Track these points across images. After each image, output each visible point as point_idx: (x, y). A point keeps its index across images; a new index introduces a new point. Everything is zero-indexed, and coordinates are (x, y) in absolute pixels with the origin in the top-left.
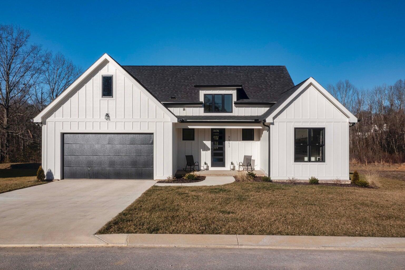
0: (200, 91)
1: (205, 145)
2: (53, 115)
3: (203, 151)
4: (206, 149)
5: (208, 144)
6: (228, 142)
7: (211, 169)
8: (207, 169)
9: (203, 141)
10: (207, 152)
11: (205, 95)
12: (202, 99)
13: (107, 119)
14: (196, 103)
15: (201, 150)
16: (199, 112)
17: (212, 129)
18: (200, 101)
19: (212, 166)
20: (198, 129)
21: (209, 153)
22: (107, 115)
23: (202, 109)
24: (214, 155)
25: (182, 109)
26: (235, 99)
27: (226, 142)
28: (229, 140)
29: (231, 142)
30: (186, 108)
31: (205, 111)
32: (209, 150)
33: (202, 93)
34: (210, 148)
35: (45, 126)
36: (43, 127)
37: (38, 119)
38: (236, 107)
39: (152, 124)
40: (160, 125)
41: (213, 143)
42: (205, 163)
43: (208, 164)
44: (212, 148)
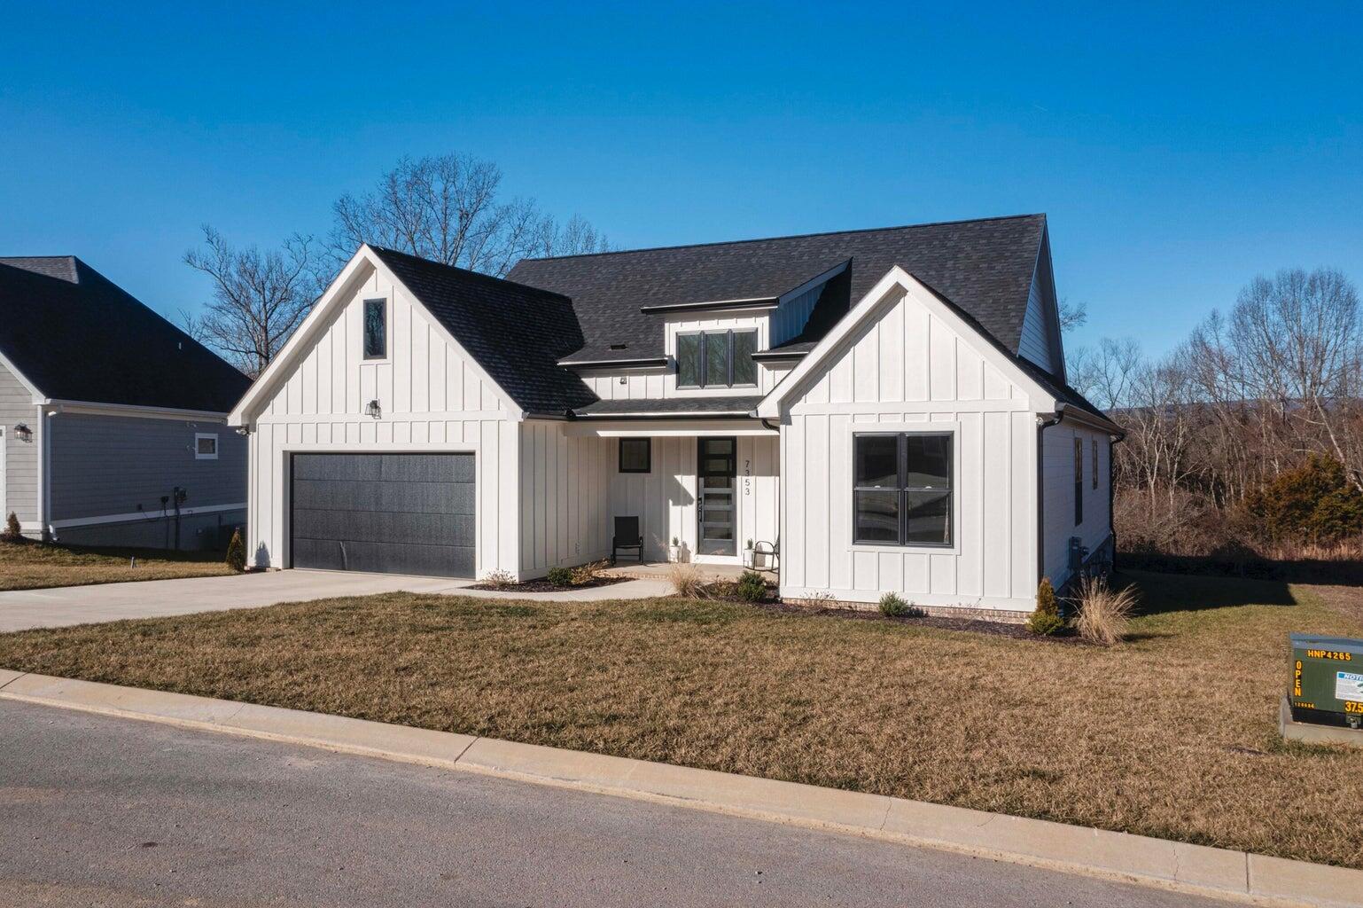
0: (667, 325)
1: (678, 486)
2: (269, 408)
3: (674, 504)
4: (683, 498)
5: (689, 483)
6: (745, 478)
7: (696, 559)
8: (684, 556)
9: (678, 477)
10: (684, 508)
11: (682, 340)
12: (671, 349)
13: (374, 415)
14: (654, 363)
15: (671, 502)
16: (661, 386)
17: (702, 441)
18: (667, 353)
19: (699, 552)
20: (660, 439)
21: (691, 510)
22: (375, 405)
23: (672, 378)
24: (702, 517)
25: (618, 379)
26: (763, 344)
27: (738, 478)
28: (748, 474)
29: (752, 479)
30: (627, 377)
31: (679, 383)
32: (688, 501)
33: (673, 331)
34: (693, 494)
35: (255, 434)
36: (250, 437)
37: (235, 419)
38: (769, 368)
39: (473, 429)
40: (490, 428)
41: (702, 480)
42: (676, 542)
43: (685, 545)
44: (702, 496)
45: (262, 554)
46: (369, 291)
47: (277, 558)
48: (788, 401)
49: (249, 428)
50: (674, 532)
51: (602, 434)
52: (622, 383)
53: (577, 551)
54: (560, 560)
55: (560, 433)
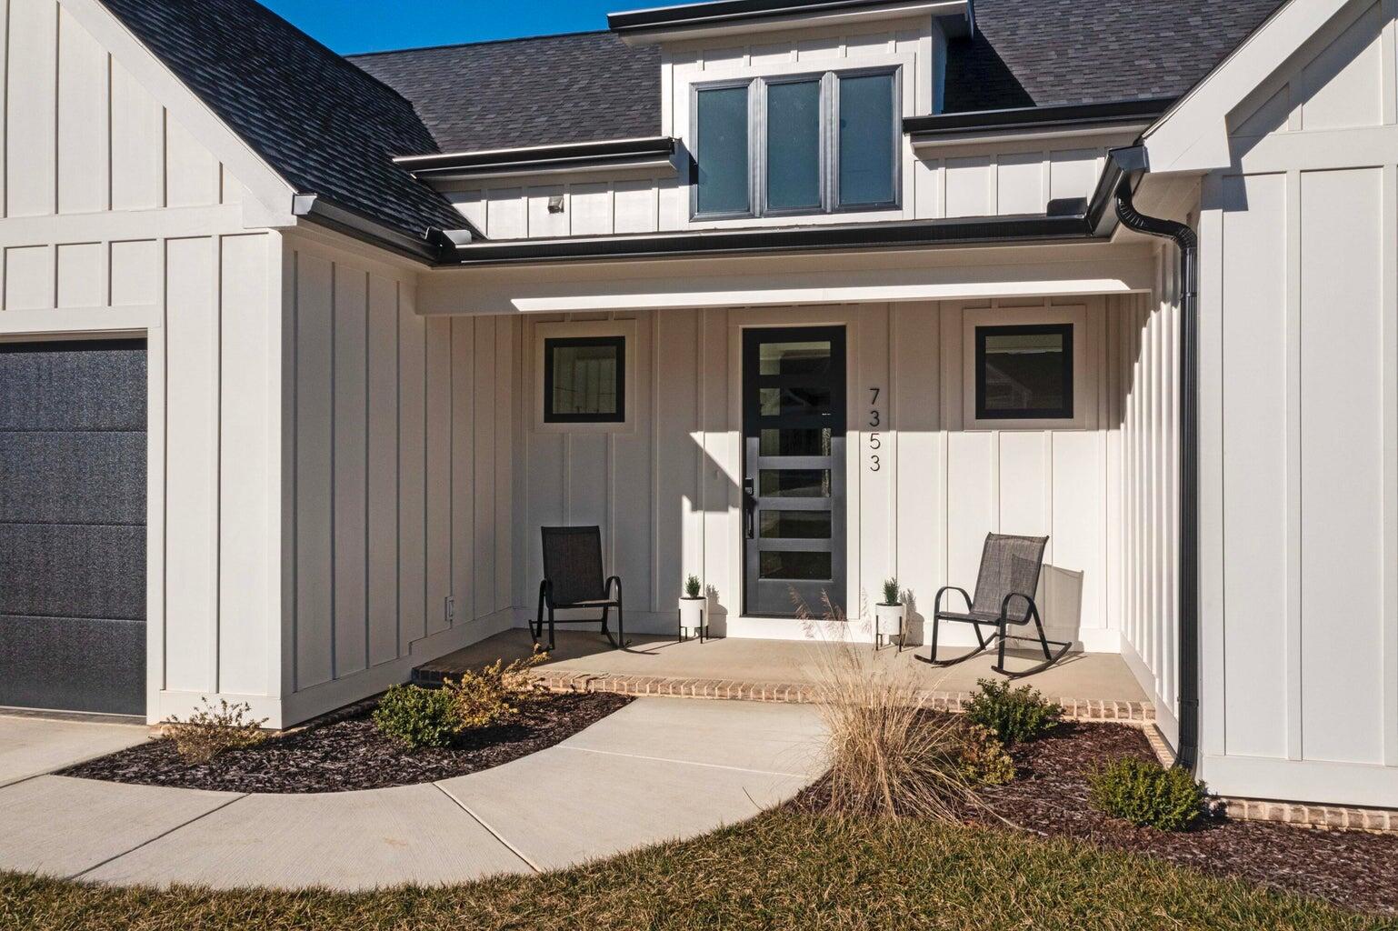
0: (666, 69)
1: (696, 454)
3: (692, 509)
5: (722, 446)
6: (866, 436)
7: (740, 628)
8: (711, 630)
9: (698, 436)
11: (700, 95)
12: (676, 125)
15: (686, 503)
18: (666, 134)
19: (746, 613)
21: (728, 522)
23: (680, 197)
24: (760, 524)
25: (542, 203)
26: (917, 97)
27: (852, 436)
28: (876, 423)
29: (887, 437)
30: (566, 196)
31: (700, 207)
33: (682, 76)
34: (734, 477)
38: (931, 159)
39: (138, 266)
40: (194, 264)
41: (754, 442)
42: (694, 588)
43: (713, 595)
44: (754, 476)
50: (691, 568)
51: (524, 305)
52: (552, 209)
53: (449, 617)
54: (404, 644)
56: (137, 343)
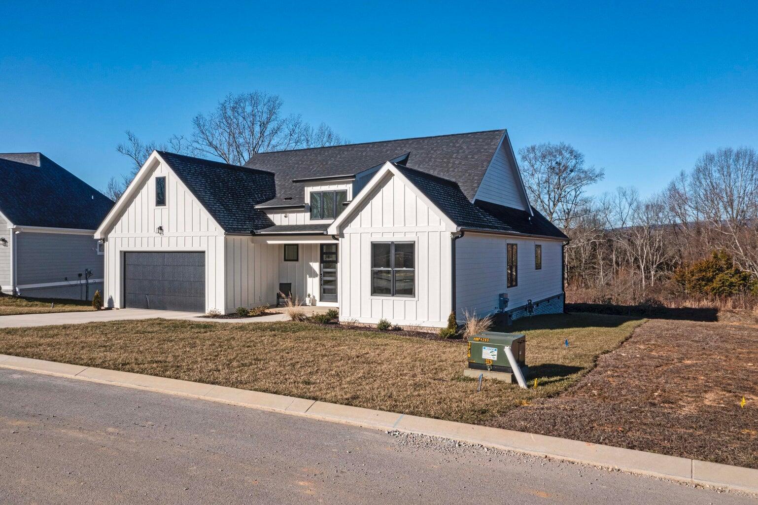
0: (306, 188)
1: (311, 268)
2: (114, 230)
3: (309, 277)
4: (313, 274)
5: (316, 266)
7: (319, 304)
8: (313, 304)
9: (311, 264)
10: (314, 279)
11: (312, 194)
12: (307, 200)
13: (160, 233)
14: (300, 207)
15: (308, 276)
16: (302, 218)
17: (322, 245)
18: (306, 202)
19: (320, 301)
20: (303, 245)
21: (317, 280)
22: (161, 228)
23: (308, 215)
24: (323, 283)
25: (284, 215)
26: (350, 197)
30: (288, 214)
31: (311, 218)
32: (317, 276)
33: (308, 190)
34: (318, 272)
35: (108, 242)
36: (105, 244)
37: (98, 235)
39: (204, 239)
40: (212, 240)
41: (322, 265)
42: (309, 296)
43: (314, 297)
44: (322, 273)
45: (111, 301)
46: (158, 173)
47: (117, 304)
48: (342, 227)
49: (104, 240)
50: (309, 291)
51: (269, 242)
52: (285, 217)
53: (260, 300)
54: (249, 304)
55: (250, 243)
56: (204, 252)
